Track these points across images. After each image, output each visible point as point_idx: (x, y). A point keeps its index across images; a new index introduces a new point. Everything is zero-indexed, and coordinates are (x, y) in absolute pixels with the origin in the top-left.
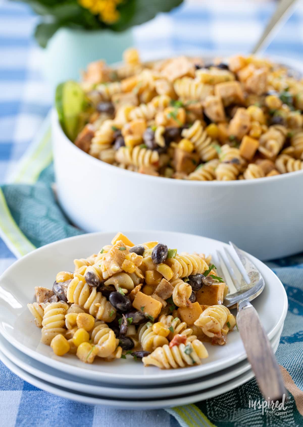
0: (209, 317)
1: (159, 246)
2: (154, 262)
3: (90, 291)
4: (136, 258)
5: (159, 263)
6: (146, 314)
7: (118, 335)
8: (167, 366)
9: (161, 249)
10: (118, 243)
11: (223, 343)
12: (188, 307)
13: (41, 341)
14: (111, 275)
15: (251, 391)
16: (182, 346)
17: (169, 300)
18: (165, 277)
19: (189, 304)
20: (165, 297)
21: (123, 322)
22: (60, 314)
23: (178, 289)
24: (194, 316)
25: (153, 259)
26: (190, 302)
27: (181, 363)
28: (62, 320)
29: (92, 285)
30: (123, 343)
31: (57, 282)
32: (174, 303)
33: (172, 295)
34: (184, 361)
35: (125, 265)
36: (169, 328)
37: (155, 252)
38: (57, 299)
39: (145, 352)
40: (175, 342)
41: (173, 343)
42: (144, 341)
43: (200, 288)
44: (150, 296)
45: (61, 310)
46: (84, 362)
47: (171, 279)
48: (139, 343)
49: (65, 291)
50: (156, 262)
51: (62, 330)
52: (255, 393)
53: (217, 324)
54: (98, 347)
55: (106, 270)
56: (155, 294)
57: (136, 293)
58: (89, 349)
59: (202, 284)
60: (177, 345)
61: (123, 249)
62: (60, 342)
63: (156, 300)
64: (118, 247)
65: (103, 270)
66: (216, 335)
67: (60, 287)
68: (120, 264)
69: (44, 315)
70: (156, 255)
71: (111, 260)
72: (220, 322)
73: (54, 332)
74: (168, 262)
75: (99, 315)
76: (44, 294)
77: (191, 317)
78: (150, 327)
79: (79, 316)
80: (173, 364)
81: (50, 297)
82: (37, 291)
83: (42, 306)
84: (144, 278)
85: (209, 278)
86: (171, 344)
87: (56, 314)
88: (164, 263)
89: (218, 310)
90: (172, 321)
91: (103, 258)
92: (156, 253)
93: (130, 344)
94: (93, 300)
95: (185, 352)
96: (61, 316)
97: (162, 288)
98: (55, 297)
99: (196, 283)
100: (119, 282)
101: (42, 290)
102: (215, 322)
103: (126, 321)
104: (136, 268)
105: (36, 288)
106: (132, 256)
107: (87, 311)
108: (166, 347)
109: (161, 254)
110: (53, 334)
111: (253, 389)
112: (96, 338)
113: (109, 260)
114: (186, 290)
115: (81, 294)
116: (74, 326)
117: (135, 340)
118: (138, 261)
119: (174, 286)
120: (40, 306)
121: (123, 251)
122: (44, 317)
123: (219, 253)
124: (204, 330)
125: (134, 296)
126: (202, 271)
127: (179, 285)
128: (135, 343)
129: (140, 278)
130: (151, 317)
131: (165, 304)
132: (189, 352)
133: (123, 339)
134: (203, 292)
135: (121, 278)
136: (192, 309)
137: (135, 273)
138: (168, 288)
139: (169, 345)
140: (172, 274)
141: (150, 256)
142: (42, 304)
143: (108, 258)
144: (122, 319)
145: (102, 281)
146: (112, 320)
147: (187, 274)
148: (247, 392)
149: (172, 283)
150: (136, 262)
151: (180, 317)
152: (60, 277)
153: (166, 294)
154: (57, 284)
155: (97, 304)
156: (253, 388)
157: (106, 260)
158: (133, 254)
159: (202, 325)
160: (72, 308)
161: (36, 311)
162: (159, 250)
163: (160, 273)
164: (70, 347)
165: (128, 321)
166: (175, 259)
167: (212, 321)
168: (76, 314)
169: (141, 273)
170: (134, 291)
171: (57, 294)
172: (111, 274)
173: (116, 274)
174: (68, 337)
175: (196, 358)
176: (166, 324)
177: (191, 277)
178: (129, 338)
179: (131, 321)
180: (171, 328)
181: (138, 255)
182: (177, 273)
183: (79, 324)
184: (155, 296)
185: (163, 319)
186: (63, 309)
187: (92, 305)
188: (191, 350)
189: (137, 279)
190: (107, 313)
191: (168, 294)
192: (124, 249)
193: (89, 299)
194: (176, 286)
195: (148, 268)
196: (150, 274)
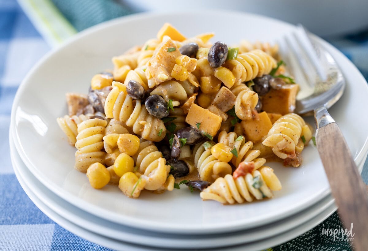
0: (281, 134)
1: (217, 45)
2: (211, 65)
3: (134, 105)
4: (188, 62)
5: (217, 66)
6: (203, 132)
7: (169, 159)
8: (231, 201)
9: (220, 49)
10: (166, 43)
11: (298, 165)
12: (254, 119)
13: (75, 167)
14: (158, 84)
15: (331, 221)
16: (249, 177)
17: (231, 113)
18: (225, 84)
19: (255, 115)
20: (226, 109)
21: (175, 143)
22: (97, 134)
23: (241, 99)
24: (261, 131)
25: (209, 61)
26: (255, 112)
27: (248, 198)
28: (99, 141)
29: (135, 98)
30: (176, 168)
31: (93, 89)
32: (236, 116)
33: (234, 105)
34: (251, 194)
35: (175, 72)
36: (231, 151)
37: (212, 53)
38: (93, 111)
39: (203, 183)
40: (241, 172)
41: (237, 173)
42: (201, 168)
43: (267, 92)
44: (207, 110)
45: (98, 128)
46: (128, 196)
47: (232, 85)
48: (195, 167)
49: (103, 102)
50: (214, 66)
51: (100, 154)
52: (337, 224)
53: (291, 143)
54: (145, 178)
55: (151, 77)
56: (213, 105)
57: (190, 105)
58: (134, 182)
59: (270, 88)
60: (243, 175)
61: (172, 50)
62: (98, 172)
63: (214, 115)
64: (167, 49)
65: (148, 77)
66: (289, 156)
67: (96, 96)
68: (169, 71)
69: (78, 134)
70: (213, 57)
71: (158, 66)
72: (293, 140)
73: (90, 158)
74: (229, 66)
75: (145, 134)
76: (78, 102)
77: (257, 131)
78: (209, 148)
79: (121, 139)
80: (238, 199)
81: (85, 106)
82: (68, 100)
83: (75, 120)
84: (200, 86)
85: (278, 80)
86: (235, 174)
87: (93, 135)
88: (224, 66)
89: (292, 124)
90: (235, 140)
91: (148, 64)
92: (214, 54)
93: (184, 170)
94: (137, 117)
95: (254, 186)
96: (98, 136)
97: (222, 98)
98: (90, 108)
99: (262, 87)
100: (168, 92)
101: (75, 98)
102: (289, 141)
103: (178, 142)
104: (189, 74)
105: (68, 95)
106: (183, 60)
107: (130, 130)
108: (229, 177)
109: (220, 55)
110: (89, 160)
111: (334, 219)
112: (142, 165)
113: (155, 67)
114: (251, 99)
115: (122, 109)
116: (115, 148)
117: (190, 165)
118: (192, 65)
119: (236, 94)
120: (73, 120)
121: (173, 53)
122: (77, 138)
123: (286, 40)
124: (275, 150)
125: (188, 109)
126: (269, 70)
127: (243, 94)
128: (191, 168)
129: (194, 86)
130: (209, 136)
131: (225, 117)
132: (259, 185)
133: (175, 163)
134: (270, 97)
135: (171, 87)
136: (259, 122)
137: (188, 80)
138: (229, 98)
139: (232, 174)
140: (233, 80)
141: (206, 58)
142: (75, 117)
143: (155, 64)
144: (173, 139)
145: (148, 90)
146: (161, 140)
147: (252, 76)
148: (328, 222)
149: (234, 91)
150: (189, 67)
151: (244, 134)
152: (96, 83)
153: (227, 105)
154: (93, 91)
155: (142, 122)
156: (334, 217)
157: (152, 66)
158: (185, 58)
159: (272, 146)
160: (111, 125)
161: (68, 127)
162: (217, 50)
163: (219, 79)
164: (111, 176)
165: (181, 142)
166: (237, 61)
167: (284, 140)
168: (117, 135)
169: (195, 81)
170: (187, 103)
171: (93, 104)
172: (158, 82)
173: (165, 83)
174: (107, 164)
175: (267, 192)
176: (228, 145)
177: (256, 80)
178: (182, 161)
179: (185, 142)
180: (234, 151)
181: (190, 58)
182: (239, 78)
183: (121, 148)
184: (213, 108)
185: (223, 138)
186: (101, 127)
187: (136, 123)
188: (260, 183)
189: (190, 88)
190: (154, 133)
191: (229, 104)
192: (174, 50)
193: (132, 116)
194: (239, 96)
195: (203, 73)
196: (207, 80)
